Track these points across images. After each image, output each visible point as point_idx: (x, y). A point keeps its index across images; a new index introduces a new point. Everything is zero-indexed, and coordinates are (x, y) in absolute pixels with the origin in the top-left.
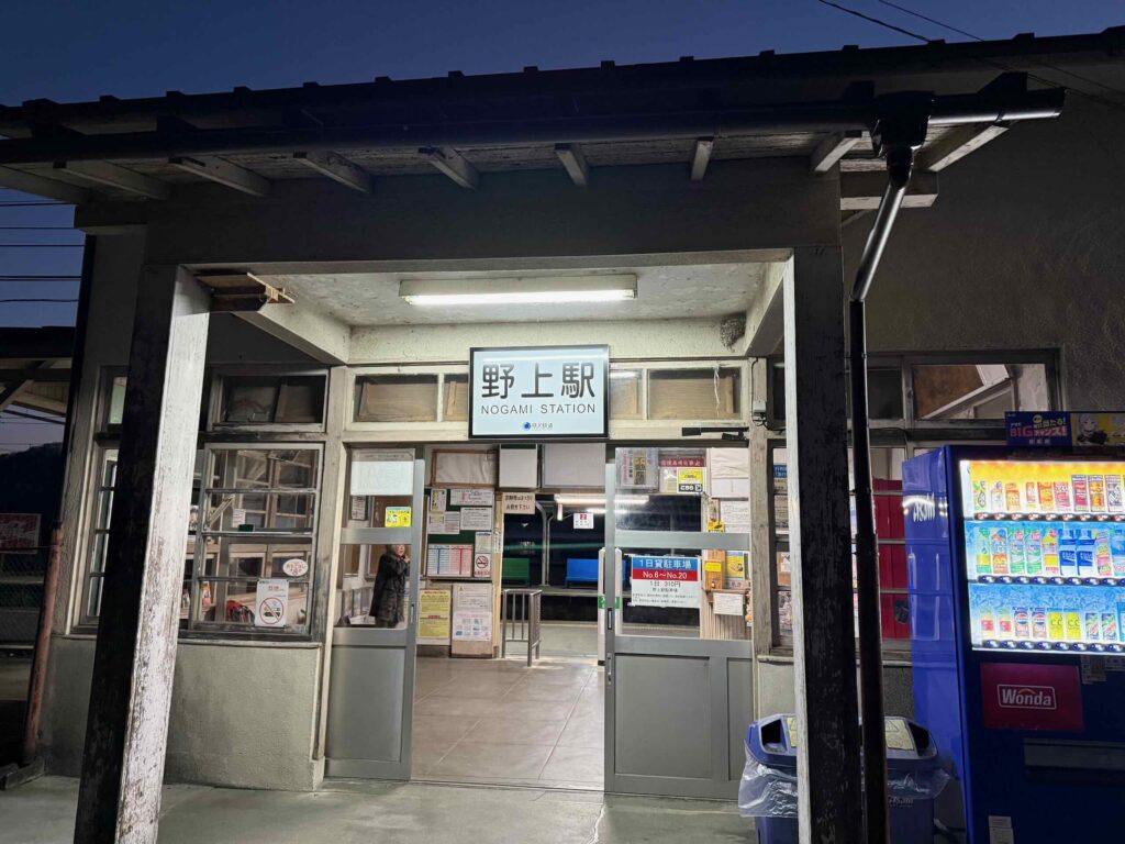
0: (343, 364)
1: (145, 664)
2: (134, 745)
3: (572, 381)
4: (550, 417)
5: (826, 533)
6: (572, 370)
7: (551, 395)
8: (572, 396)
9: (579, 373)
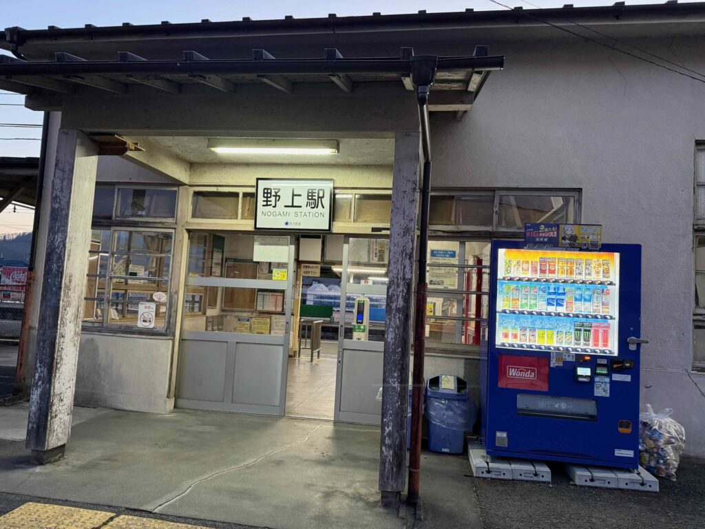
0: (185, 185)
1: (63, 337)
2: (57, 375)
3: (312, 199)
4: (299, 219)
5: (399, 281)
6: (312, 193)
7: (301, 207)
8: (312, 208)
9: (316, 194)
